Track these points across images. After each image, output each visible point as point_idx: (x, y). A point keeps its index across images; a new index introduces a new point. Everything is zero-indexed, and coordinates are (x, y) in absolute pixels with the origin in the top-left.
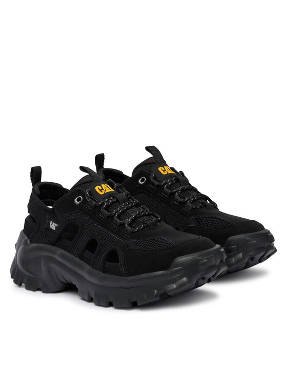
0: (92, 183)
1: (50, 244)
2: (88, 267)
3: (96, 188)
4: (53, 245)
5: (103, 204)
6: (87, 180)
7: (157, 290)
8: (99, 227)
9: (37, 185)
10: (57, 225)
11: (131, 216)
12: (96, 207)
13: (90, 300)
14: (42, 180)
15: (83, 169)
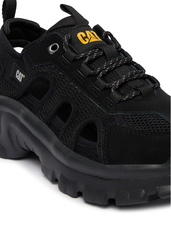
0: (74, 27)
1: (14, 98)
2: (56, 139)
3: (79, 35)
4: (17, 100)
5: (84, 58)
6: (68, 23)
7: (145, 190)
8: (77, 87)
9: (9, 21)
10: (24, 76)
11: (120, 78)
12: (75, 60)
13: (54, 181)
14: (17, 16)
15: (64, 8)
